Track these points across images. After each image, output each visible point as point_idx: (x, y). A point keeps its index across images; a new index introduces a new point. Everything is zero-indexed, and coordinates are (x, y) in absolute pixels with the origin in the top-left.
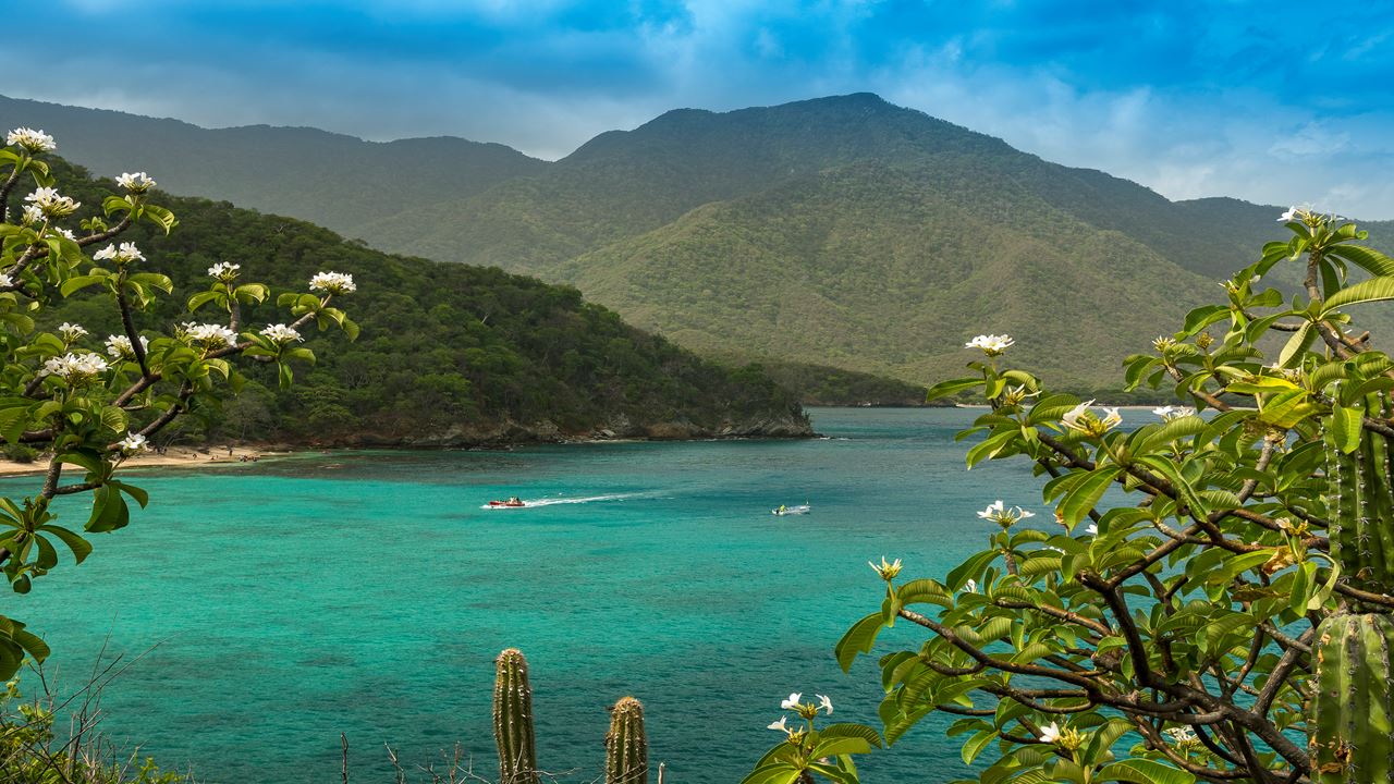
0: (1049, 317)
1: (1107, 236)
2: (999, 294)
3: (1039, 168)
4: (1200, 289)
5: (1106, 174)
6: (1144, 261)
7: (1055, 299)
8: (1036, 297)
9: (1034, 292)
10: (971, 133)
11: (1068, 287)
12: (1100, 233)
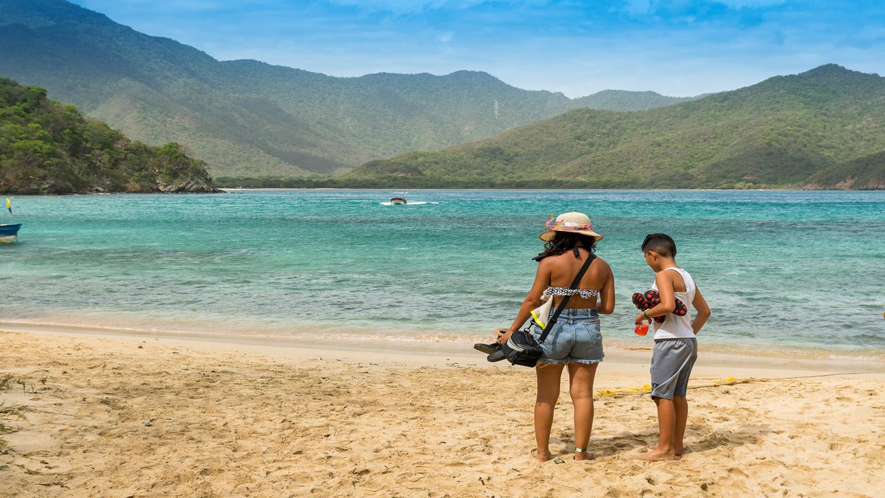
0: (156, 136)
1: (185, 82)
2: (121, 120)
3: (132, 35)
4: (247, 119)
5: (175, 41)
6: (210, 99)
7: (158, 123)
8: (146, 122)
9: (144, 118)
10: (83, 9)
11: (167, 115)
12: (180, 80)
